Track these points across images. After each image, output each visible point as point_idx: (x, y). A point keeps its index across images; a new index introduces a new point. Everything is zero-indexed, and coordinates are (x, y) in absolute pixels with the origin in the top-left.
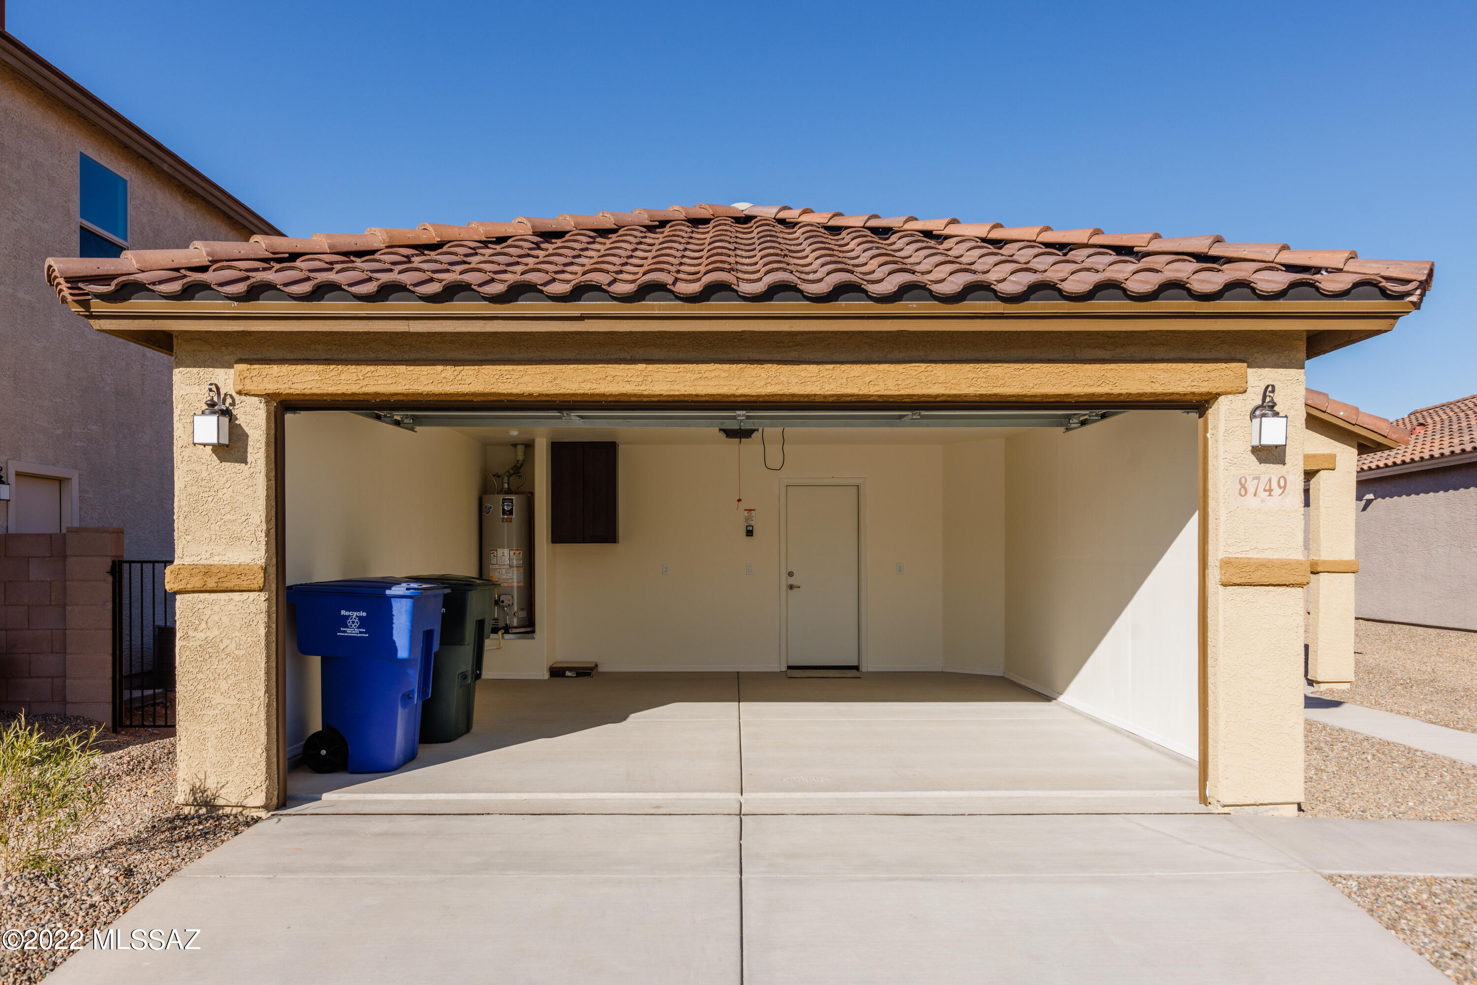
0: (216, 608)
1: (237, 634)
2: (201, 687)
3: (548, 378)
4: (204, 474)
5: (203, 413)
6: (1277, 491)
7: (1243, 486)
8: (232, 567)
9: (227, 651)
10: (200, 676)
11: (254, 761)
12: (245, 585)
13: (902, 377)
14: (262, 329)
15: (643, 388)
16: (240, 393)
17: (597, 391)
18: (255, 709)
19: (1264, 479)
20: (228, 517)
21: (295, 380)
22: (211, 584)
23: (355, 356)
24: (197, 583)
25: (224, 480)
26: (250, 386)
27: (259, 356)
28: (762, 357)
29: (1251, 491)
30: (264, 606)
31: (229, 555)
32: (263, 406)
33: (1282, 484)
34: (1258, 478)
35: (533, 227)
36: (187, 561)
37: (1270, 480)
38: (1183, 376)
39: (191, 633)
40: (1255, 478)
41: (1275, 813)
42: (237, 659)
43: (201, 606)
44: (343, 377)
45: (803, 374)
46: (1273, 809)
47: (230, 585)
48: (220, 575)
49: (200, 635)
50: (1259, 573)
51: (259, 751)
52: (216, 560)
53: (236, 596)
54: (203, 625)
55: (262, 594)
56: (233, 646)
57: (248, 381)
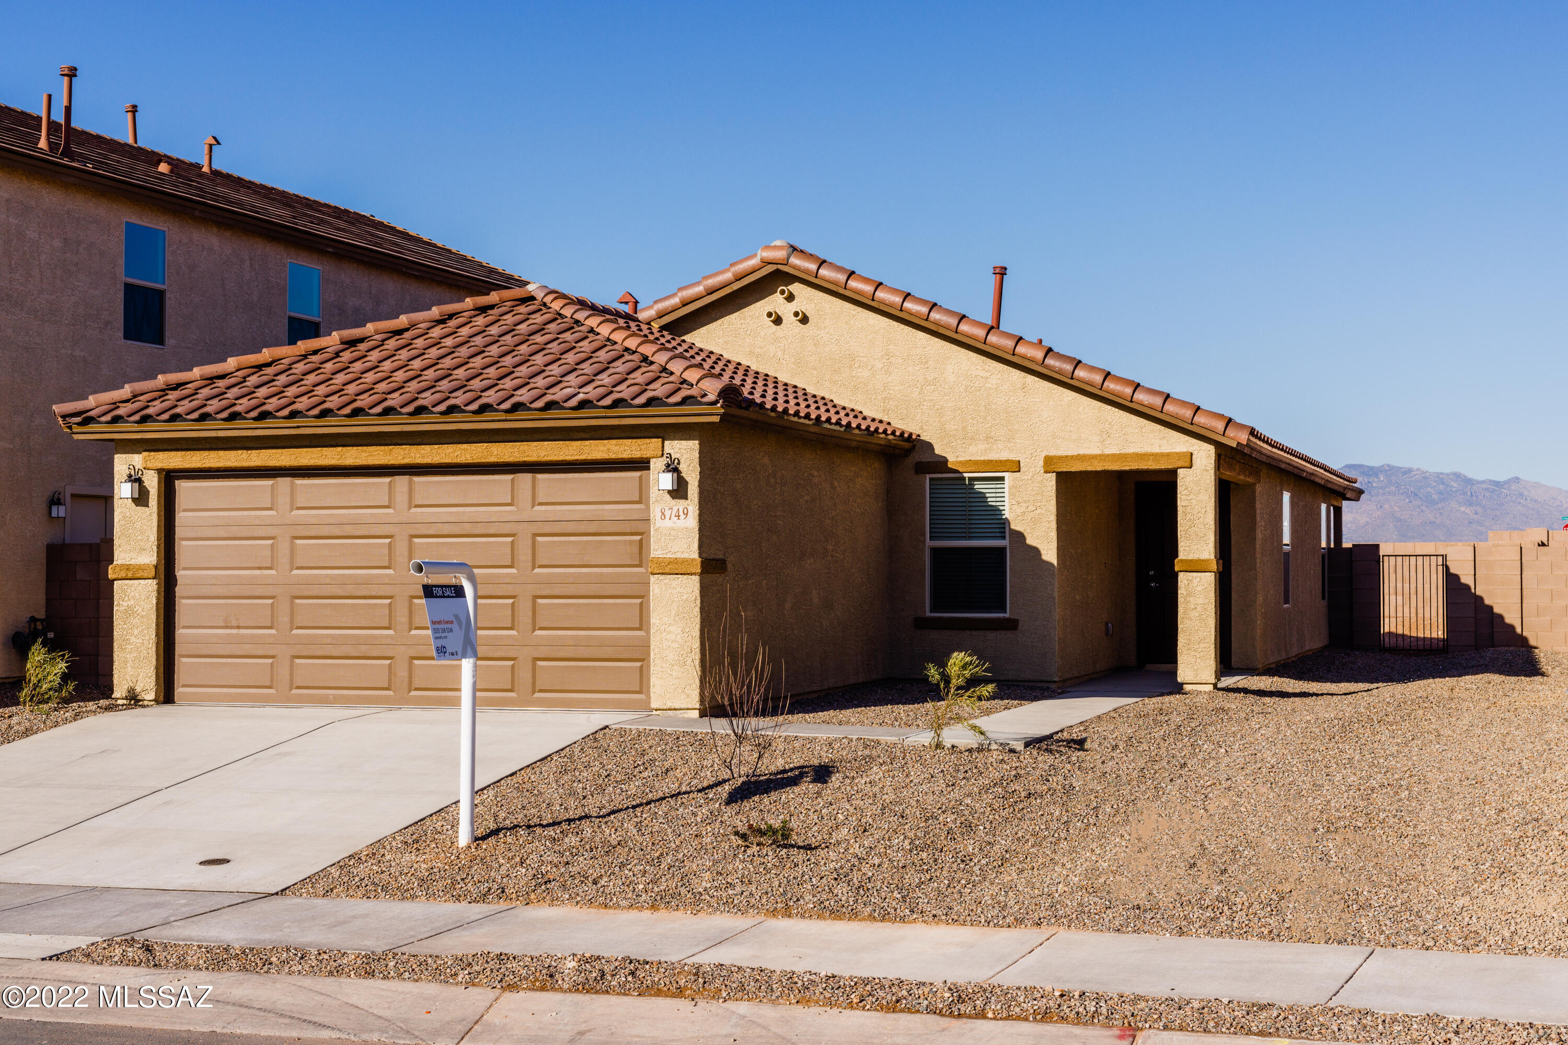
0: (133, 589)
1: (142, 603)
2: (125, 633)
3: (293, 457)
4: (128, 514)
5: (125, 482)
6: (683, 516)
7: (663, 514)
8: (140, 565)
9: (138, 612)
10: (125, 626)
11: (150, 675)
12: (146, 575)
13: (474, 452)
14: (149, 437)
15: (340, 462)
16: (145, 468)
17: (318, 464)
18: (151, 645)
19: (675, 509)
20: (139, 538)
21: (170, 461)
22: (130, 575)
23: (200, 447)
24: (123, 574)
25: (137, 517)
26: (149, 465)
27: (154, 448)
28: (403, 442)
29: (668, 516)
30: (156, 587)
31: (139, 559)
32: (156, 475)
33: (686, 512)
34: (672, 509)
35: (340, 339)
36: (119, 562)
37: (678, 510)
38: (626, 448)
39: (121, 603)
40: (669, 509)
41: (686, 716)
42: (142, 617)
43: (125, 587)
44: (193, 459)
45: (422, 452)
46: (684, 713)
47: (138, 575)
48: (134, 570)
49: (125, 604)
50: (670, 567)
51: (152, 669)
52: (132, 562)
53: (142, 581)
54: (127, 598)
55: (155, 580)
56: (140, 610)
57: (148, 462)
